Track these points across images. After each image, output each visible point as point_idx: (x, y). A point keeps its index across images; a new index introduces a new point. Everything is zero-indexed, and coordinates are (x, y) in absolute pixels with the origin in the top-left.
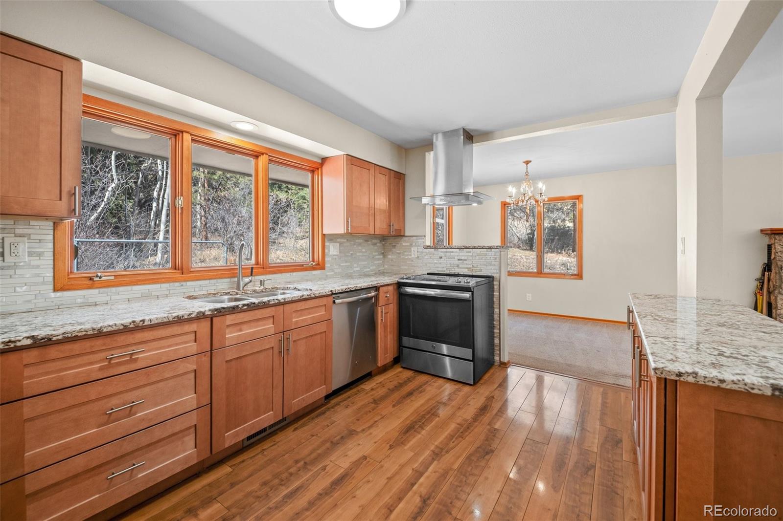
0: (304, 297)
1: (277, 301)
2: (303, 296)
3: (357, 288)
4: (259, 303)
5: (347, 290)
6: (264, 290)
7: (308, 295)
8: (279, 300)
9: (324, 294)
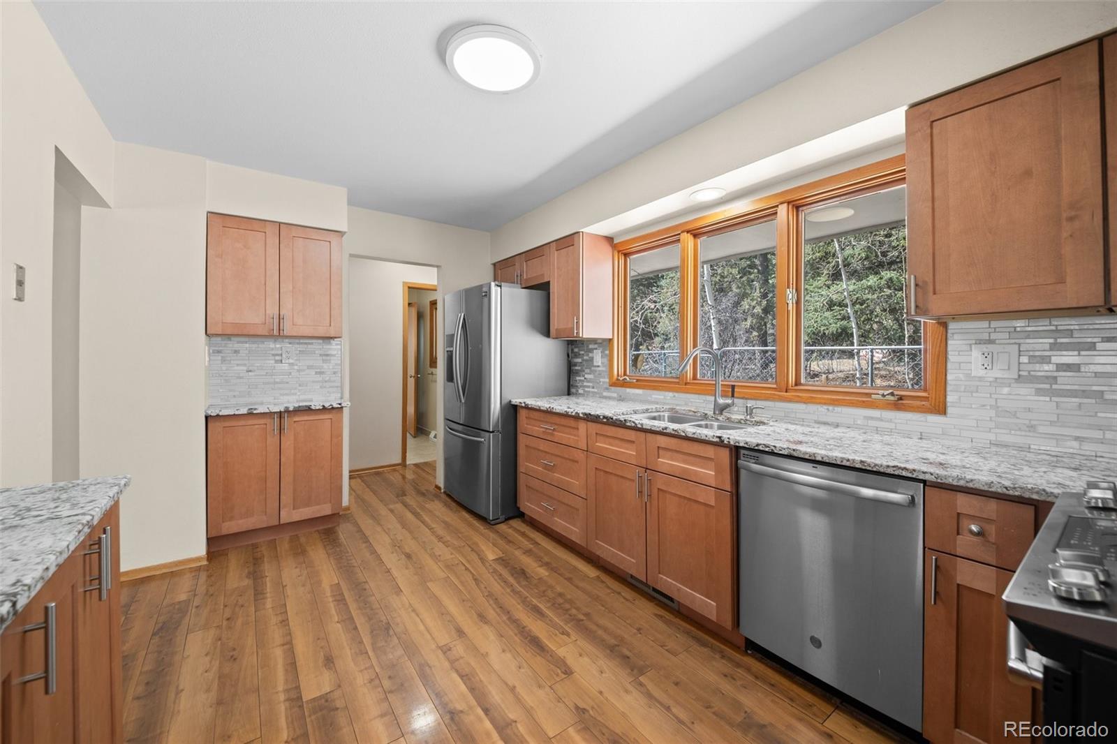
0: (668, 431)
1: (633, 425)
2: (666, 428)
3: (795, 454)
4: (616, 419)
5: (761, 448)
6: (742, 422)
7: (673, 430)
8: (636, 424)
9: (704, 437)
